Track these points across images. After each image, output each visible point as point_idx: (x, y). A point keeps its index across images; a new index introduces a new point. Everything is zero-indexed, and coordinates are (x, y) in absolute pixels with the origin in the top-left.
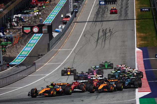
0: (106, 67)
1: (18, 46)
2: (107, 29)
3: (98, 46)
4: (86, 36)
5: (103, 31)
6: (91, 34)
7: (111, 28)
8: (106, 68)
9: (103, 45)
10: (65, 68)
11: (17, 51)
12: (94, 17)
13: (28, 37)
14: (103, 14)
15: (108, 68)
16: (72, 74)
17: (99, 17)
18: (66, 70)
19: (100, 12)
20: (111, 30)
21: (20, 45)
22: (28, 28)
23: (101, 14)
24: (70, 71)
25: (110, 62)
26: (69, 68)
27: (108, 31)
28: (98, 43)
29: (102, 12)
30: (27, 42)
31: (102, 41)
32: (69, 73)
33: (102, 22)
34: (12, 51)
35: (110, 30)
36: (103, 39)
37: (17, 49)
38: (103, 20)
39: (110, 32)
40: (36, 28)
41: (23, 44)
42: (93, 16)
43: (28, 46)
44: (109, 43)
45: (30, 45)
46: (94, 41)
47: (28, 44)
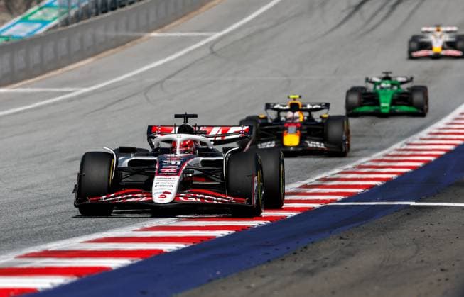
0: (385, 105)
8: (386, 111)
10: (268, 106)
15: (392, 114)
16: (311, 144)
18: (272, 115)
24: (304, 123)
25: (411, 80)
26: (294, 107)
32: (291, 140)
41: (17, 6)
43: (32, 18)
44: (413, 12)
45: (45, 15)
46: (344, 6)
47: (41, 9)
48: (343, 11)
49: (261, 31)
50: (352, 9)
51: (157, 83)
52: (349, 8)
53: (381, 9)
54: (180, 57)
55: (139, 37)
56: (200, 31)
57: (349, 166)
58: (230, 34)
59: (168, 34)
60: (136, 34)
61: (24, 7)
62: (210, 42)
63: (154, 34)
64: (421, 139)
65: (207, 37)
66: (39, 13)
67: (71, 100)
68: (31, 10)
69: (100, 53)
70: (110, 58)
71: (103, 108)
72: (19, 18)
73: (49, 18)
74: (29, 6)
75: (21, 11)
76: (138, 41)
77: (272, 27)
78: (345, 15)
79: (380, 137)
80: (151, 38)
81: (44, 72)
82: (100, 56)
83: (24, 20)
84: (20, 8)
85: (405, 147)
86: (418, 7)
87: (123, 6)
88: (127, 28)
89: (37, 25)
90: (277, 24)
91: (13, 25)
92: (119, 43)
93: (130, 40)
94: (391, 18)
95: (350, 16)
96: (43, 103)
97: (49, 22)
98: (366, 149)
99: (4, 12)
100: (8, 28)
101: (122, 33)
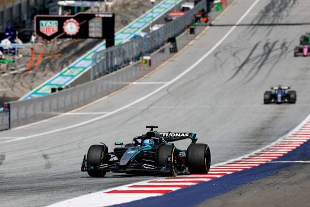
1: (39, 74)
2: (277, 41)
3: (235, 78)
4: (218, 55)
5: (267, 45)
6: (233, 52)
7: (289, 41)
9: (250, 76)
11: (31, 84)
12: (257, 17)
13: (74, 55)
14: (281, 10)
17: (269, 16)
19: (275, 7)
20: (287, 45)
21: (46, 72)
22: (51, 23)
23: (275, 10)
27: (278, 46)
28: (241, 71)
29: (279, 6)
30: (67, 65)
31: (255, 66)
33: (271, 27)
34: (18, 84)
35: (283, 45)
36: (257, 63)
37: (34, 79)
38: (275, 22)
39: (282, 48)
40: (73, 22)
41: (56, 67)
42: (256, 14)
43: (65, 74)
44: (270, 71)
45: (72, 72)
46: (233, 67)
47: (69, 69)
48: (233, 70)
49: (192, 81)
50: (237, 69)
51: (145, 109)
52: (236, 67)
53: (253, 68)
54: (152, 96)
55: (127, 85)
56: (159, 81)
57: (263, 149)
58: (176, 82)
59: (143, 83)
60: (127, 83)
61: (60, 68)
62: (166, 87)
63: (135, 83)
64: (290, 137)
65: (163, 85)
66: (69, 71)
67: (106, 118)
68: (64, 70)
69: (110, 93)
70: (115, 96)
71: (124, 123)
72: (58, 74)
73: (74, 74)
74: (62, 68)
75: (59, 70)
76: (127, 86)
77: (196, 79)
78: (235, 71)
79: (269, 136)
80: (133, 85)
81: (86, 103)
82: (111, 95)
83: (61, 75)
84: (58, 68)
85: (283, 140)
86: (273, 67)
87: (120, 68)
88: (122, 80)
89: (69, 78)
90: (199, 77)
91: (56, 78)
92: (119, 88)
93: (123, 86)
94: (259, 74)
95: (238, 72)
96: (93, 120)
97: (75, 76)
98: (265, 141)
99: (50, 71)
100: (54, 79)
101: (120, 83)
